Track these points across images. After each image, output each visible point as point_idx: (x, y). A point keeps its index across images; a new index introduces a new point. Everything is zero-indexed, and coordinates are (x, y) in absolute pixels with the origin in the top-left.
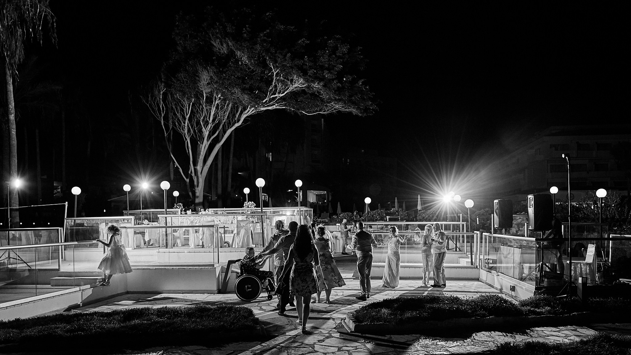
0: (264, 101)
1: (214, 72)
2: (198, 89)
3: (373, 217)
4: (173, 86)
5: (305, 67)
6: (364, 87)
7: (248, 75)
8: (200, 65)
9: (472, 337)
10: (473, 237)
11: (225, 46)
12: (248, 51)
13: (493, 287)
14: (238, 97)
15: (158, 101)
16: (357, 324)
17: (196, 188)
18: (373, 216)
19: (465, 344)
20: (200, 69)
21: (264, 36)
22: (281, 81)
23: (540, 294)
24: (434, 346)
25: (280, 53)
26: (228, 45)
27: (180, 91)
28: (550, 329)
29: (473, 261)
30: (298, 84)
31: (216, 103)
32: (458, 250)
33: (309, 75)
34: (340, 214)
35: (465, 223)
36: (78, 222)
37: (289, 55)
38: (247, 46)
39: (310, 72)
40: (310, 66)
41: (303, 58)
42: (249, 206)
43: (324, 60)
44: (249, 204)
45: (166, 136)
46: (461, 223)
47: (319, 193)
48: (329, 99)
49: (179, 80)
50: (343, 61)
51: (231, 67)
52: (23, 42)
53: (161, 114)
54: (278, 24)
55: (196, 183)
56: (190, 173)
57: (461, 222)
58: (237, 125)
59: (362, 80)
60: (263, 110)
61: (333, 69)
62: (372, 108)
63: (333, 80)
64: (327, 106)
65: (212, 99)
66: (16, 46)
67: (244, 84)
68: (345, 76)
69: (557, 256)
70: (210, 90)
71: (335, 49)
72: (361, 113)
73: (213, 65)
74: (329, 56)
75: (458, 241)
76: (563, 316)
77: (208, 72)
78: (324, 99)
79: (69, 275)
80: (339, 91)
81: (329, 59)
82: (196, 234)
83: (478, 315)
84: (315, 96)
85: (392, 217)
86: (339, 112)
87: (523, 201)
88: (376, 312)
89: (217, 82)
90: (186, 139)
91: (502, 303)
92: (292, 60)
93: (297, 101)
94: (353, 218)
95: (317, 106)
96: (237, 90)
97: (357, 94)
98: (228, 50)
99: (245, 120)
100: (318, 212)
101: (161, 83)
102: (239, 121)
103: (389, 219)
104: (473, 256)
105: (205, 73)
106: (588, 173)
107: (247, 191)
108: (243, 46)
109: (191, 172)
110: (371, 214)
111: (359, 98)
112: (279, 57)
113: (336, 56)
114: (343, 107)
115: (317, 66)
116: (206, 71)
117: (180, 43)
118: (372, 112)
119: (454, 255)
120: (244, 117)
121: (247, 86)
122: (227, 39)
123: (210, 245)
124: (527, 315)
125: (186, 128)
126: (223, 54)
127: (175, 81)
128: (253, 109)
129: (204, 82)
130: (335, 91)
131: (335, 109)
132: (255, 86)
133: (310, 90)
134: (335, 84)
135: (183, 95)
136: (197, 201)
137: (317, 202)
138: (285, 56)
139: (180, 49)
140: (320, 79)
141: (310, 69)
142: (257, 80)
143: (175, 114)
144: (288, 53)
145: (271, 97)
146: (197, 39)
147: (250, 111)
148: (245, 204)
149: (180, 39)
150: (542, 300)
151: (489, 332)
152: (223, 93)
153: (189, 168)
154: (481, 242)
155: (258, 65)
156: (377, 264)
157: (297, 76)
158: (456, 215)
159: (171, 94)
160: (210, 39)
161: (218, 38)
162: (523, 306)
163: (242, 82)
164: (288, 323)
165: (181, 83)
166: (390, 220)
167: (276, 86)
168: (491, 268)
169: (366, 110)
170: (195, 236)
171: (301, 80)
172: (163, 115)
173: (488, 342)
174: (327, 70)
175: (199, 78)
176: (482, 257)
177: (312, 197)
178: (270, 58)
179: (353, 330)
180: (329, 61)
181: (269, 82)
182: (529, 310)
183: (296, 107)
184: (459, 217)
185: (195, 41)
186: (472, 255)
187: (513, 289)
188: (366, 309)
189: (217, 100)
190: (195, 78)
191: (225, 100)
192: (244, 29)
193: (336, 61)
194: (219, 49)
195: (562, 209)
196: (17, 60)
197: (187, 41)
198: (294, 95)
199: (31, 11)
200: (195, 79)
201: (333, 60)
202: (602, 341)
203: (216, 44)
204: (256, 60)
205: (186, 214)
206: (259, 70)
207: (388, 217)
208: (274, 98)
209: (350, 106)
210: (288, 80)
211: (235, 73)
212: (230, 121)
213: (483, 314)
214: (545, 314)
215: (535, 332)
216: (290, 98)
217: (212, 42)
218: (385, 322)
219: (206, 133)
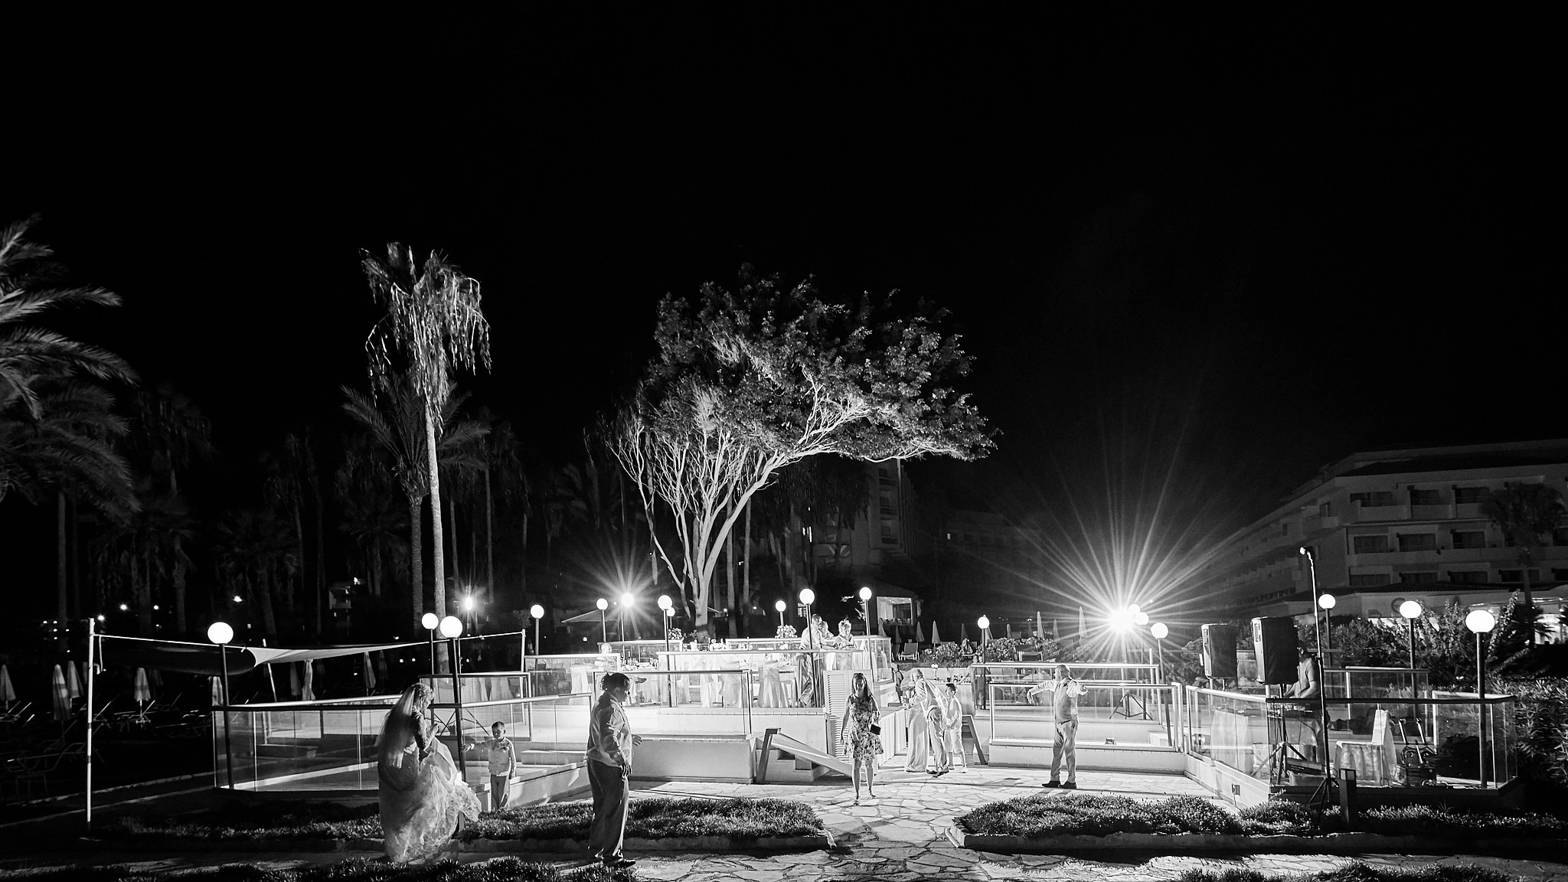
0: (800, 442)
1: (720, 397)
2: (695, 426)
3: (995, 651)
4: (656, 423)
5: (866, 378)
6: (969, 408)
7: (773, 397)
8: (697, 385)
9: (1150, 863)
10: (1169, 691)
11: (734, 348)
12: (771, 356)
13: (1205, 787)
14: (759, 437)
15: (633, 449)
16: (968, 834)
17: (696, 599)
18: (995, 649)
19: (1135, 873)
20: (696, 391)
21: (797, 328)
22: (827, 405)
23: (1277, 798)
24: (1086, 873)
25: (824, 356)
26: (739, 348)
27: (666, 430)
28: (1285, 857)
29: (1173, 738)
30: (857, 407)
31: (724, 449)
32: (1147, 717)
33: (874, 394)
34: (937, 645)
35: (1156, 666)
36: (540, 662)
37: (839, 359)
38: (769, 348)
39: (876, 387)
40: (874, 377)
41: (863, 363)
42: (786, 633)
43: (898, 364)
44: (785, 629)
45: (646, 508)
46: (1151, 666)
47: (899, 603)
48: (909, 434)
49: (665, 412)
50: (931, 364)
51: (745, 385)
52: (447, 370)
53: (637, 471)
54: (817, 303)
55: (695, 591)
56: (685, 573)
57: (1151, 664)
58: (758, 485)
59: (967, 396)
60: (799, 458)
61: (915, 380)
62: (984, 445)
63: (915, 399)
64: (905, 444)
65: (716, 441)
66: (439, 376)
67: (768, 413)
68: (935, 390)
69: (1314, 731)
70: (713, 428)
71: (917, 341)
72: (966, 455)
73: (717, 384)
74: (906, 357)
75: (1147, 699)
76: (1312, 838)
77: (710, 397)
78: (901, 432)
79: (547, 747)
80: (926, 418)
81: (907, 362)
82: (710, 684)
83: (1163, 830)
84: (885, 429)
85: (1028, 654)
86: (927, 454)
87: (1297, 615)
88: (997, 817)
89: (724, 414)
90: (677, 512)
91: (1206, 811)
92: (844, 368)
93: (854, 438)
94: (961, 654)
95: (889, 446)
96: (756, 426)
97: (956, 422)
98: (740, 356)
99: (770, 478)
100: (898, 640)
101: (637, 418)
102: (760, 478)
103: (1023, 656)
104: (1172, 729)
105: (705, 398)
106: (1439, 553)
107: (781, 606)
108: (764, 349)
109: (688, 572)
110: (991, 646)
111: (961, 428)
112: (822, 364)
113: (918, 354)
114: (934, 446)
115: (887, 375)
116: (708, 395)
117: (666, 348)
118: (986, 453)
119: (1139, 726)
120: (768, 470)
121: (772, 417)
122: (737, 337)
123: (733, 702)
124: (1248, 833)
125: (678, 494)
126: (731, 365)
127: (659, 414)
128: (783, 455)
129: (704, 414)
130: (920, 419)
131: (920, 450)
132: (785, 416)
133: (876, 419)
134: (921, 407)
135: (672, 437)
136: (699, 622)
137: (896, 620)
138: (833, 360)
139: (665, 357)
140: (895, 399)
141: (876, 381)
142: (788, 405)
143: (659, 470)
144: (837, 355)
145: (812, 434)
146: (691, 339)
147: (780, 460)
148: (779, 630)
149: (666, 342)
150: (1279, 810)
151: (1180, 858)
152: (734, 431)
153: (684, 564)
154: (1185, 703)
155: (789, 380)
156: (1004, 740)
157: (853, 395)
158: (1141, 651)
159: (653, 435)
160: (711, 338)
161: (722, 336)
162: (1244, 818)
163: (764, 411)
164: (865, 831)
165: (669, 416)
166: (1026, 658)
167: (818, 414)
168: (1204, 753)
169: (975, 449)
170: (710, 686)
171: (861, 402)
172: (641, 473)
173: (1173, 872)
174: (905, 382)
175: (696, 407)
176: (1186, 731)
177: (886, 610)
178: (808, 366)
179: (963, 844)
180: (906, 366)
181: (807, 408)
182: (1253, 826)
183: (853, 449)
184: (1147, 654)
185: (689, 345)
186: (1169, 726)
187: (1236, 790)
188: (981, 813)
189: (725, 443)
190: (689, 405)
191: (737, 443)
192: (764, 319)
193: (919, 364)
194: (726, 356)
195: (1357, 636)
196: (440, 399)
197: (677, 344)
198: (851, 429)
199: (458, 318)
200: (691, 409)
201: (914, 363)
202: (1355, 875)
203: (719, 346)
204: (785, 372)
205: (689, 647)
206: (790, 388)
207: (1021, 654)
208: (816, 437)
209: (945, 444)
210: (839, 402)
211: (752, 396)
212: (745, 479)
213: (1171, 828)
214: (1280, 834)
215: (1258, 861)
216: (844, 434)
217: (714, 344)
218: (1011, 834)
219: (708, 503)
